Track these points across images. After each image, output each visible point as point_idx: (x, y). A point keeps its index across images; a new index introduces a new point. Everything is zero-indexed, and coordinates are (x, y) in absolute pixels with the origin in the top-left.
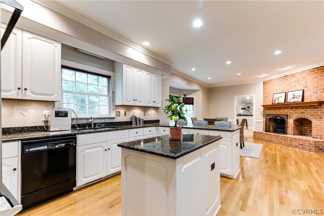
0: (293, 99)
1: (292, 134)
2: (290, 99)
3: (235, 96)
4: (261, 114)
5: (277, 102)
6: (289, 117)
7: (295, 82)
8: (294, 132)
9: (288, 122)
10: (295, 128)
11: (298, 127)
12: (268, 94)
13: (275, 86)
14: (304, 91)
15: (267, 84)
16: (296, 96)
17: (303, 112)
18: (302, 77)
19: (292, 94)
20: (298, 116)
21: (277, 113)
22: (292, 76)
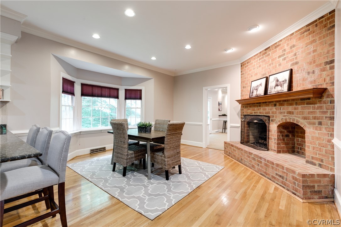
0: (276, 87)
1: (275, 151)
2: (271, 88)
3: (203, 88)
4: (238, 114)
5: (254, 94)
6: (272, 121)
7: (280, 57)
8: (278, 148)
9: (270, 129)
10: (280, 139)
11: (286, 139)
12: (246, 82)
13: (254, 69)
14: (293, 71)
15: (245, 67)
16: (280, 82)
17: (290, 112)
18: (289, 46)
19: (274, 79)
20: (284, 118)
21: (257, 113)
22: (276, 47)
